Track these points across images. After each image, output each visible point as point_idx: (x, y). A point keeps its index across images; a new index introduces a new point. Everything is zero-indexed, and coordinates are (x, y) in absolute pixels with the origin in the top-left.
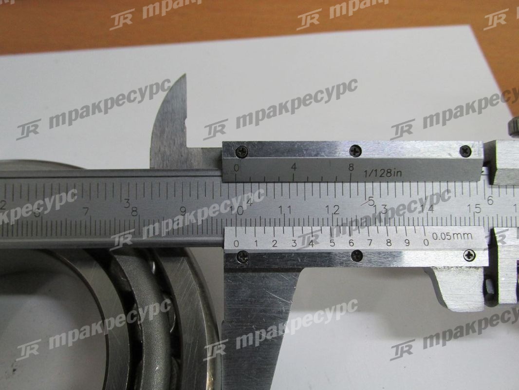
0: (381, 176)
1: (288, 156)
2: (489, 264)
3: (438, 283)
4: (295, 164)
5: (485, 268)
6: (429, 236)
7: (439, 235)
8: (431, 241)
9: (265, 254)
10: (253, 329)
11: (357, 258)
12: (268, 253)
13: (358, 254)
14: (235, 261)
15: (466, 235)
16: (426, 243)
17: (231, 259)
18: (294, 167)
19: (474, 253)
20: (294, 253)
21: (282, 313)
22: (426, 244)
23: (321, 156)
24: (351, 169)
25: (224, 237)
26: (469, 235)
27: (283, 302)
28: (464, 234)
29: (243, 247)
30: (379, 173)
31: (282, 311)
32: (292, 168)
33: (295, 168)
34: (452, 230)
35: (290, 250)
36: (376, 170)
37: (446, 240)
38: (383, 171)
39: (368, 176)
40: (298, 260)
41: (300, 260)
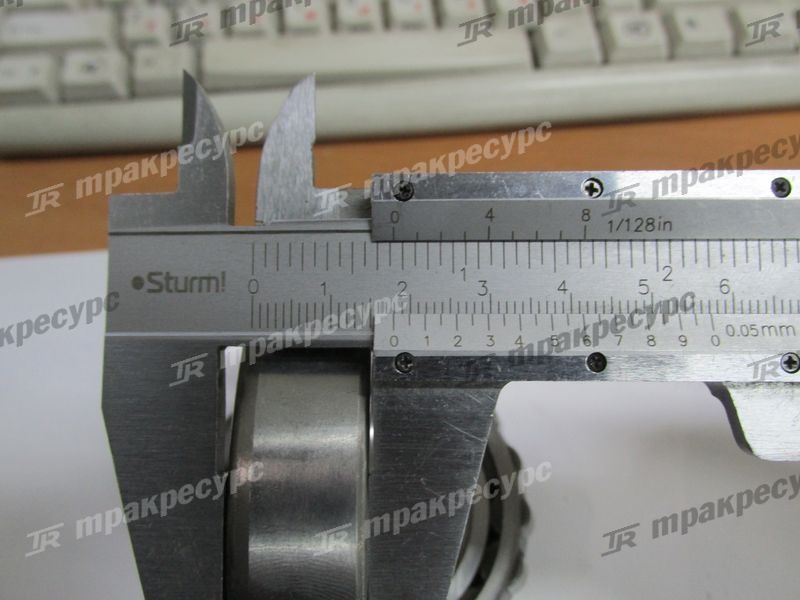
0: (636, 231)
1: (479, 196)
3: (736, 411)
4: (491, 211)
6: (720, 330)
7: (738, 329)
8: (724, 338)
9: (442, 358)
10: (420, 483)
11: (597, 366)
12: (447, 357)
13: (599, 360)
14: (391, 369)
15: (784, 329)
16: (715, 341)
17: (384, 366)
18: (490, 215)
20: (490, 358)
21: (469, 458)
22: (716, 343)
23: (535, 197)
24: (586, 217)
25: (373, 330)
26: (790, 329)
27: (471, 439)
28: (781, 327)
29: (405, 346)
30: (634, 226)
31: (471, 454)
32: (487, 217)
33: (491, 217)
34: (759, 320)
35: (483, 351)
36: (628, 220)
37: (749, 336)
38: (639, 222)
39: (615, 227)
40: (497, 369)
41: (500, 369)
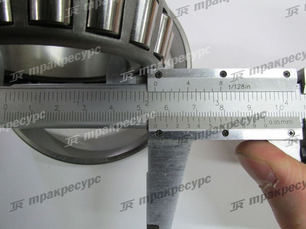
0: (238, 89)
1: (185, 77)
2: (303, 138)
4: (189, 81)
5: (301, 141)
6: (267, 122)
7: (273, 122)
8: (268, 125)
9: (172, 132)
10: (164, 176)
11: (225, 134)
12: (174, 132)
13: (226, 132)
14: (154, 136)
15: (289, 122)
16: (266, 126)
17: (152, 135)
19: (294, 131)
20: (189, 132)
23: (204, 77)
24: (221, 84)
26: (291, 122)
27: (182, 160)
29: (159, 128)
30: (237, 87)
31: (182, 165)
32: (187, 84)
33: (189, 84)
34: (280, 119)
36: (235, 85)
37: (277, 124)
38: (239, 86)
39: (231, 88)
40: (191, 136)
41: (192, 136)
